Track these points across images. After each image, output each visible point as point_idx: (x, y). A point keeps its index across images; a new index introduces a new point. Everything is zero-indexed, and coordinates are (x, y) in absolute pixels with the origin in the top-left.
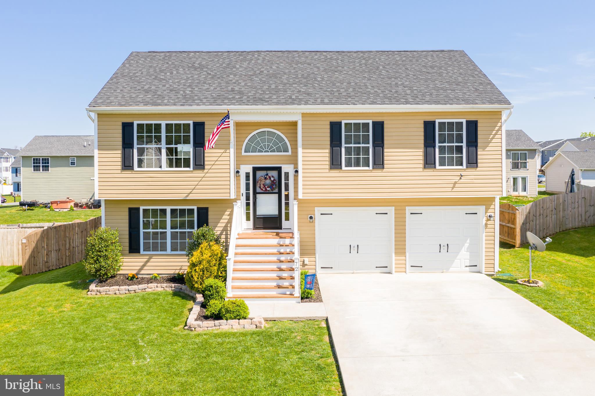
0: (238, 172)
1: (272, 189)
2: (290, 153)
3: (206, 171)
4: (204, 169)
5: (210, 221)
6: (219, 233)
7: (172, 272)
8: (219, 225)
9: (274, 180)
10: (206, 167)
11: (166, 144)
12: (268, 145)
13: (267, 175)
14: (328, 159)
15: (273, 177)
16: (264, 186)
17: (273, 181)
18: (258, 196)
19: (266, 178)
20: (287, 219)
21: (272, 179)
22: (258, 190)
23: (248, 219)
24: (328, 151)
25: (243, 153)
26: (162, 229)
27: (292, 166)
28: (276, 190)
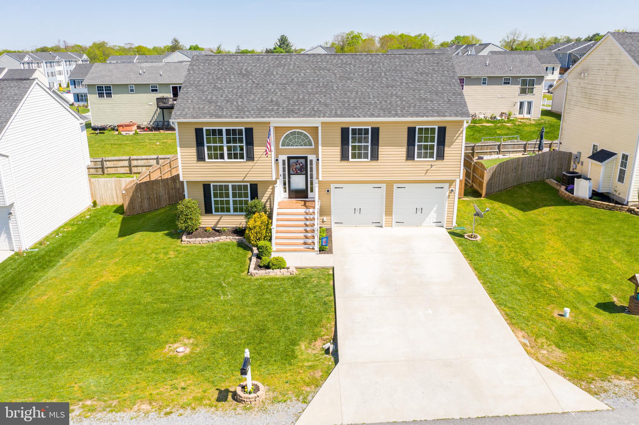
0: (277, 160)
1: (301, 171)
2: (313, 147)
3: (255, 162)
4: (253, 160)
5: (259, 195)
6: (265, 201)
7: (235, 226)
8: (265, 195)
9: (303, 165)
10: (255, 159)
11: (227, 143)
12: (298, 141)
13: (297, 162)
14: (339, 153)
15: (301, 163)
16: (296, 170)
17: (301, 166)
18: (291, 176)
19: (296, 164)
20: (312, 191)
21: (301, 165)
22: (291, 172)
23: (285, 191)
24: (339, 148)
25: (281, 147)
26: (227, 198)
27: (315, 156)
28: (304, 172)
